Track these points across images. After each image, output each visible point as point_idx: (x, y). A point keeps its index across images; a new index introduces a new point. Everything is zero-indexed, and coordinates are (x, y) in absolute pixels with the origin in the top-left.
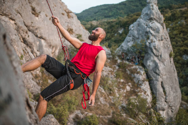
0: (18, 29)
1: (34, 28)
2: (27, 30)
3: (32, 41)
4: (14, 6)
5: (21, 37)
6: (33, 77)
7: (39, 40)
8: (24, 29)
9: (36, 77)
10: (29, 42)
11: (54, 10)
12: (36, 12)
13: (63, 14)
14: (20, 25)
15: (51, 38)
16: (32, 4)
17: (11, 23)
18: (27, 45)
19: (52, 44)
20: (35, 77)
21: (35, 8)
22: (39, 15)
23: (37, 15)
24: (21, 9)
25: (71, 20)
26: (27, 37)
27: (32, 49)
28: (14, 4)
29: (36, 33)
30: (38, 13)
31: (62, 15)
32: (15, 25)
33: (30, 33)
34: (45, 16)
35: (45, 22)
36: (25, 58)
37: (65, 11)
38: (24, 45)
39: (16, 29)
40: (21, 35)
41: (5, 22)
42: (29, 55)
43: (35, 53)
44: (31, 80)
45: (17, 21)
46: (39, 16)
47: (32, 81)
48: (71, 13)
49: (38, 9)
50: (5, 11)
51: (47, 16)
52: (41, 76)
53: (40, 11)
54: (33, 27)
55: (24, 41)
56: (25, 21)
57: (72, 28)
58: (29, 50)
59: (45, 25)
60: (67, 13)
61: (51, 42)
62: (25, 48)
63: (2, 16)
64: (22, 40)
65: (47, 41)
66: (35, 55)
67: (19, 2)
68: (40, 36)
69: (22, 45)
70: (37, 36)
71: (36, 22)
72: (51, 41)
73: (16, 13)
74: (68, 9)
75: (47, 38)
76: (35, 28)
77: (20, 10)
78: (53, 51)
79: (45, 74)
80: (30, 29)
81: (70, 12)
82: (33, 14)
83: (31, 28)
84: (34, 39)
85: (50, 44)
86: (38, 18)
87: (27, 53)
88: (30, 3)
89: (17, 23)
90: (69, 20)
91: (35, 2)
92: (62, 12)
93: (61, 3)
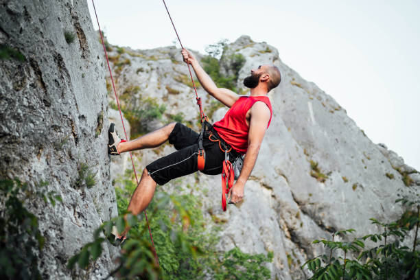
0: (279, 208)
1: (314, 206)
2: (300, 210)
3: (309, 237)
4: (272, 161)
5: (285, 226)
7: (326, 235)
8: (293, 208)
10: (303, 239)
12: (321, 172)
13: (390, 176)
14: (284, 200)
16: (312, 157)
17: (263, 194)
18: (299, 245)
21: (317, 164)
22: (327, 178)
23: (321, 178)
24: (286, 166)
25: (413, 191)
26: (297, 226)
27: (310, 256)
28: (274, 157)
29: (320, 218)
30: (326, 175)
31: (388, 179)
32: (273, 199)
33: (306, 217)
34: (342, 181)
35: (343, 193)
36: (290, 273)
37: (398, 170)
38: (290, 244)
39: (273, 208)
40: (286, 223)
41: (252, 191)
45: (275, 192)
46: (328, 181)
48: (414, 174)
49: (324, 166)
53: (330, 171)
54: (313, 204)
55: (291, 235)
56: (295, 192)
58: (302, 256)
59: (341, 200)
60: (402, 174)
62: (293, 250)
64: (288, 234)
67: (284, 154)
68: (330, 225)
69: (287, 244)
70: (322, 226)
71: (321, 194)
73: (276, 175)
74: (404, 166)
76: (318, 206)
77: (286, 169)
80: (305, 210)
81: (410, 171)
82: (313, 176)
83: (308, 207)
84: (315, 231)
86: (326, 185)
87: (297, 264)
88: (308, 155)
89: (277, 196)
90: (408, 189)
91: (318, 153)
92: (387, 172)
93: (387, 152)
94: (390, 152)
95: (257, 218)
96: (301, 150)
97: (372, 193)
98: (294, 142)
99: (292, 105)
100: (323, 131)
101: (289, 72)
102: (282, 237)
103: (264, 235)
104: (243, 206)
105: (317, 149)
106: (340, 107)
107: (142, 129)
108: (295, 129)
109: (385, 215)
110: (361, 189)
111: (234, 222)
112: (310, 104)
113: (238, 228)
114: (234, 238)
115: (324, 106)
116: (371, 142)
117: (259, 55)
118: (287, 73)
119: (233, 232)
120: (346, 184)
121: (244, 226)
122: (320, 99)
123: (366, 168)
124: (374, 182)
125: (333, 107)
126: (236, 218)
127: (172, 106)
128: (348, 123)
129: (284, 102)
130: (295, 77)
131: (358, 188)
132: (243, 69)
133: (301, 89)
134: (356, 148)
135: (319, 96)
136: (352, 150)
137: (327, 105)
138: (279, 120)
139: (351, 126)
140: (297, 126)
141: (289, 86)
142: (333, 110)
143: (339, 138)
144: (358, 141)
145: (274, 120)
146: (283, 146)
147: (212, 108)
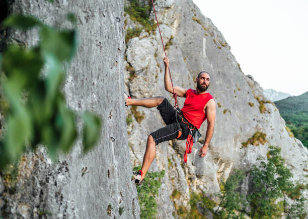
6: (174, 210)
9: (181, 211)
10: (182, 148)
13: (251, 105)
15: (221, 145)
18: (177, 151)
19: (220, 156)
20: (178, 212)
25: (265, 117)
31: (250, 107)
34: (217, 106)
36: (169, 173)
37: (257, 99)
38: (171, 151)
42: (177, 169)
43: (188, 167)
44: (170, 214)
47: (171, 216)
48: (268, 104)
50: (155, 94)
51: (220, 106)
52: (189, 211)
55: (173, 143)
57: (264, 133)
58: (178, 160)
60: (260, 103)
61: (220, 153)
62: (172, 155)
65: (212, 149)
66: (187, 171)
67: (178, 81)
69: (169, 151)
72: (219, 151)
74: (263, 96)
75: (214, 145)
78: (221, 170)
79: (197, 209)
81: (265, 101)
85: (218, 156)
87: (174, 166)
90: (261, 116)
92: (250, 101)
93: (253, 83)
94: (255, 82)
96: (192, 79)
97: (236, 115)
98: (188, 72)
99: (191, 38)
100: (210, 63)
101: (193, 7)
102: (166, 146)
104: (144, 122)
106: (226, 43)
108: (189, 59)
109: (241, 134)
110: (229, 113)
111: (135, 135)
112: (204, 40)
113: (137, 140)
114: (134, 147)
115: (215, 42)
116: (243, 74)
118: (191, 9)
119: (133, 142)
120: (220, 108)
121: (142, 139)
122: (212, 34)
123: (236, 97)
124: (239, 109)
125: (221, 43)
126: (137, 131)
128: (230, 58)
129: (185, 35)
130: (196, 13)
131: (227, 112)
132: (158, 1)
133: (200, 26)
134: (232, 81)
135: (212, 32)
136: (229, 81)
137: (217, 41)
138: (179, 53)
139: (232, 61)
140: (192, 57)
141: (191, 22)
142: (221, 46)
143: (221, 71)
144: (234, 74)
145: (175, 52)
146: (179, 75)
147: (128, 34)
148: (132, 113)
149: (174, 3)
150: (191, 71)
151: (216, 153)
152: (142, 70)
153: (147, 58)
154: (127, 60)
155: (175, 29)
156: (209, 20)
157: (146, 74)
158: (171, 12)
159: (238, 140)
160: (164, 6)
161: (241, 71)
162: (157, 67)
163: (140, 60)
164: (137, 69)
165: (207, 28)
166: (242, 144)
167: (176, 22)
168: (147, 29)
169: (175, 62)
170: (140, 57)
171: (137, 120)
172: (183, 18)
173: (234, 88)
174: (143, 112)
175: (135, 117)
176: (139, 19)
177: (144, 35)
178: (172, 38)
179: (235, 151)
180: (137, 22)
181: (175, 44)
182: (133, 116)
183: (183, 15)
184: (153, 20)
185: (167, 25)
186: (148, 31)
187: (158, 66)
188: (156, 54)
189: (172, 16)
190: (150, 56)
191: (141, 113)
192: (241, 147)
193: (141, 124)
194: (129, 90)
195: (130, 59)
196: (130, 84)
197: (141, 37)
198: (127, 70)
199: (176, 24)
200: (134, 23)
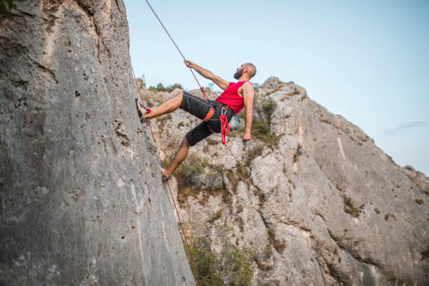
0: (318, 247)
1: (350, 241)
2: (337, 246)
3: (348, 271)
4: (309, 202)
5: (324, 262)
7: (363, 266)
8: (330, 245)
10: (342, 273)
11: (396, 196)
12: (354, 207)
13: (419, 202)
14: (322, 239)
15: (393, 261)
16: (344, 191)
17: (303, 237)
18: (338, 279)
19: (396, 275)
21: (350, 199)
22: (361, 212)
23: (355, 213)
24: (322, 206)
26: (336, 262)
28: (309, 199)
29: (356, 251)
30: (359, 209)
31: (418, 205)
32: (312, 239)
33: (343, 252)
34: (375, 213)
35: (376, 225)
37: (426, 193)
38: (330, 279)
39: (312, 248)
40: (325, 260)
41: (292, 236)
45: (314, 232)
46: (362, 215)
49: (357, 199)
50: (293, 216)
51: (378, 212)
53: (362, 204)
54: (349, 239)
55: (330, 270)
56: (331, 229)
59: (375, 233)
61: (395, 271)
63: (287, 226)
64: (327, 269)
65: (383, 269)
67: (319, 194)
68: (367, 257)
69: (327, 280)
70: (358, 258)
71: (355, 229)
72: (392, 269)
73: (313, 216)
75: (384, 263)
76: (354, 240)
77: (321, 208)
80: (342, 245)
82: (347, 211)
83: (345, 242)
84: (352, 264)
85: (393, 276)
86: (359, 220)
88: (340, 190)
89: (315, 236)
91: (350, 186)
92: (417, 198)
93: (415, 175)
94: (418, 173)
95: (299, 262)
96: (334, 187)
97: (404, 220)
98: (328, 181)
99: (322, 142)
100: (353, 164)
101: (316, 108)
102: (322, 274)
103: (307, 278)
104: (286, 251)
105: (348, 183)
106: (367, 137)
107: (187, 181)
108: (327, 165)
109: (417, 241)
110: (393, 218)
111: (278, 269)
112: (339, 140)
113: (283, 275)
114: (280, 284)
115: (352, 139)
116: (399, 166)
117: (288, 99)
118: (315, 111)
119: (278, 279)
120: (379, 215)
121: (288, 272)
122: (347, 132)
124: (404, 210)
125: (361, 138)
126: (280, 264)
127: (213, 156)
128: (376, 152)
129: (315, 140)
130: (322, 113)
131: (390, 218)
132: (275, 113)
133: (329, 125)
134: (385, 177)
135: (347, 129)
136: (382, 180)
137: (355, 137)
138: (312, 161)
139: (379, 156)
140: (329, 163)
141: (318, 124)
142: (361, 142)
143: (369, 170)
144: (386, 170)
145: (307, 161)
146: (317, 186)
147: (250, 156)
148: (271, 243)
149: (293, 111)
150: (332, 178)
151: (389, 272)
152: (272, 191)
153: (275, 177)
154: (253, 184)
155: (301, 136)
156: (340, 116)
157: (277, 194)
158: (292, 120)
159: (414, 250)
160: (282, 116)
161: (395, 165)
162: (289, 184)
163: (267, 181)
164: (266, 191)
165: (339, 127)
166: (422, 253)
167: (300, 128)
168: (269, 144)
169: (309, 173)
170: (267, 177)
171: (278, 251)
172: (308, 122)
173: (391, 186)
174: (283, 239)
175: (274, 247)
176: (259, 136)
177: (266, 152)
178: (299, 147)
179: (414, 264)
180: (257, 140)
181: (305, 152)
182: (272, 246)
183: (307, 119)
184: (274, 134)
185: (291, 134)
186: (270, 147)
187: (290, 182)
188: (284, 169)
189: (294, 124)
190: (278, 173)
191: (281, 241)
192: (421, 258)
193: (284, 255)
194: (262, 217)
195: (256, 182)
196: (262, 210)
197: (263, 155)
198: (256, 195)
199: (301, 131)
200: (255, 141)
